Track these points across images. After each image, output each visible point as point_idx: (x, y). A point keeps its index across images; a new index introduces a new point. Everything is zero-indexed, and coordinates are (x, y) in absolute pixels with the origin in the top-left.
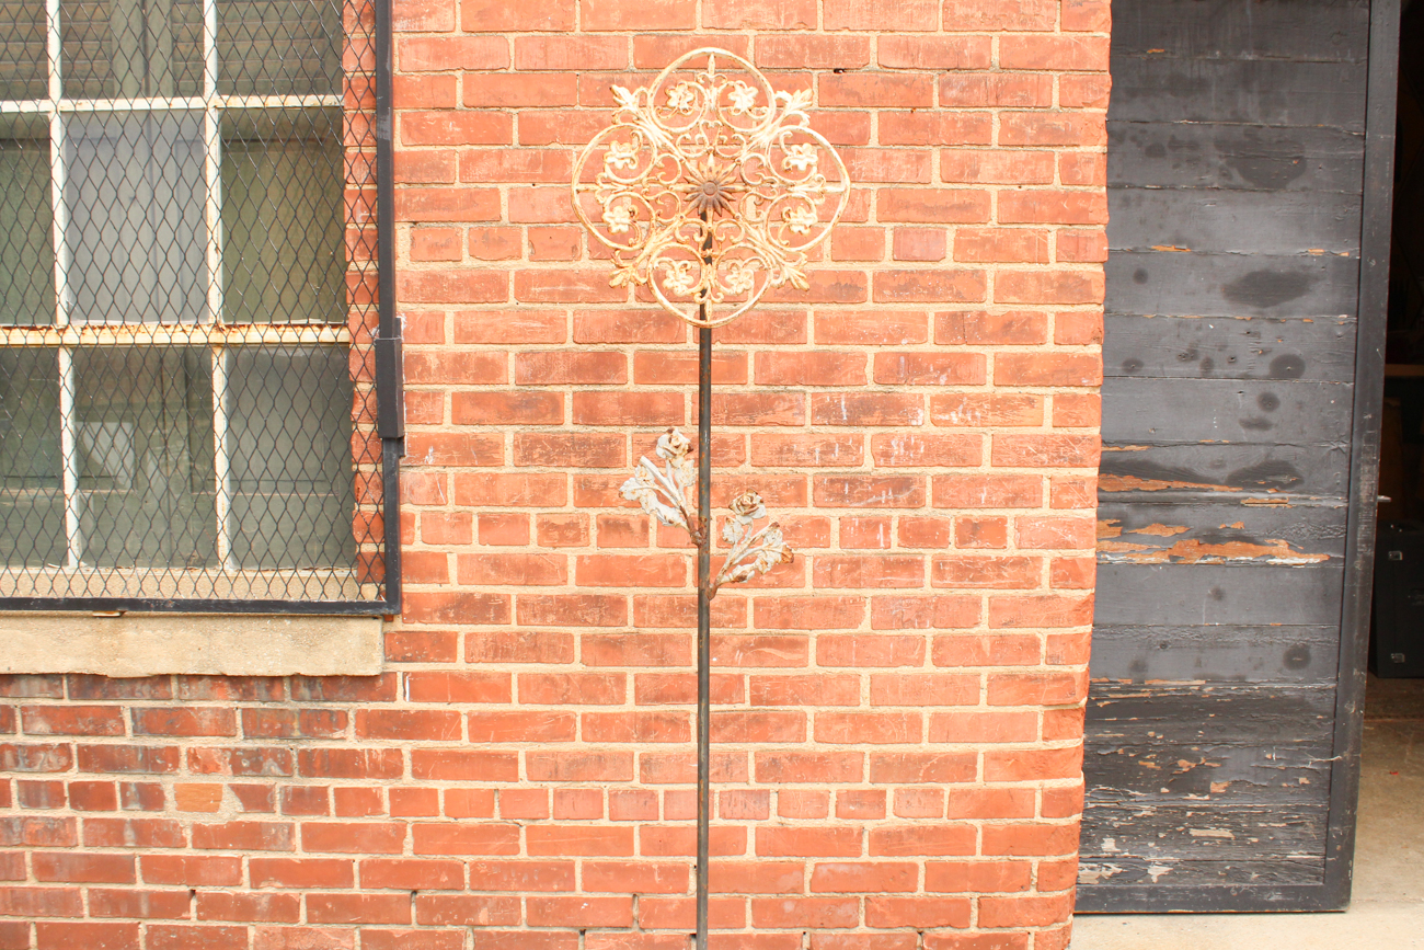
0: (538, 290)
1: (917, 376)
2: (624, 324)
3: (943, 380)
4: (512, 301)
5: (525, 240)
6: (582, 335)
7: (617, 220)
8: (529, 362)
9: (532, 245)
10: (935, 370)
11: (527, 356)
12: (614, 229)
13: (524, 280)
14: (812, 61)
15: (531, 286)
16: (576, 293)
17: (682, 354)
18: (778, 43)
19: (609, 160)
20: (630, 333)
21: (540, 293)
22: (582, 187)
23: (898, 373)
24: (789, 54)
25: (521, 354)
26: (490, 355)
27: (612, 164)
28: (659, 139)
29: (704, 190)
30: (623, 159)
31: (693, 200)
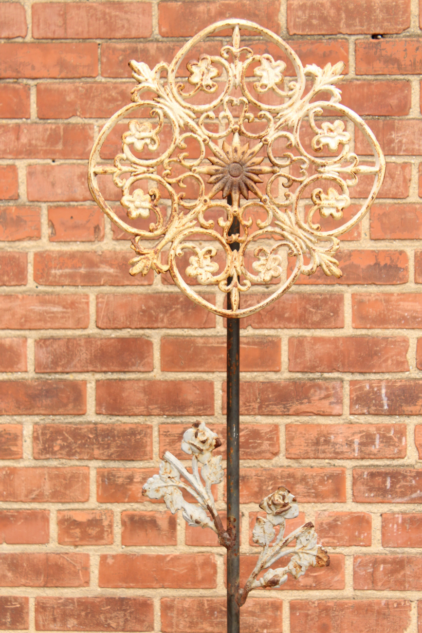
0: (58, 272)
2: (149, 308)
4: (31, 283)
5: (44, 220)
6: (105, 320)
7: (137, 203)
8: (50, 349)
9: (52, 225)
11: (47, 343)
12: (134, 214)
13: (44, 261)
14: (348, 26)
15: (51, 268)
16: (99, 276)
17: (211, 340)
18: (312, 7)
19: (129, 140)
20: (157, 318)
21: (61, 276)
22: (99, 169)
24: (324, 19)
25: (41, 339)
26: (7, 342)
27: (131, 146)
28: (181, 117)
29: (229, 172)
30: (142, 139)
31: (218, 182)
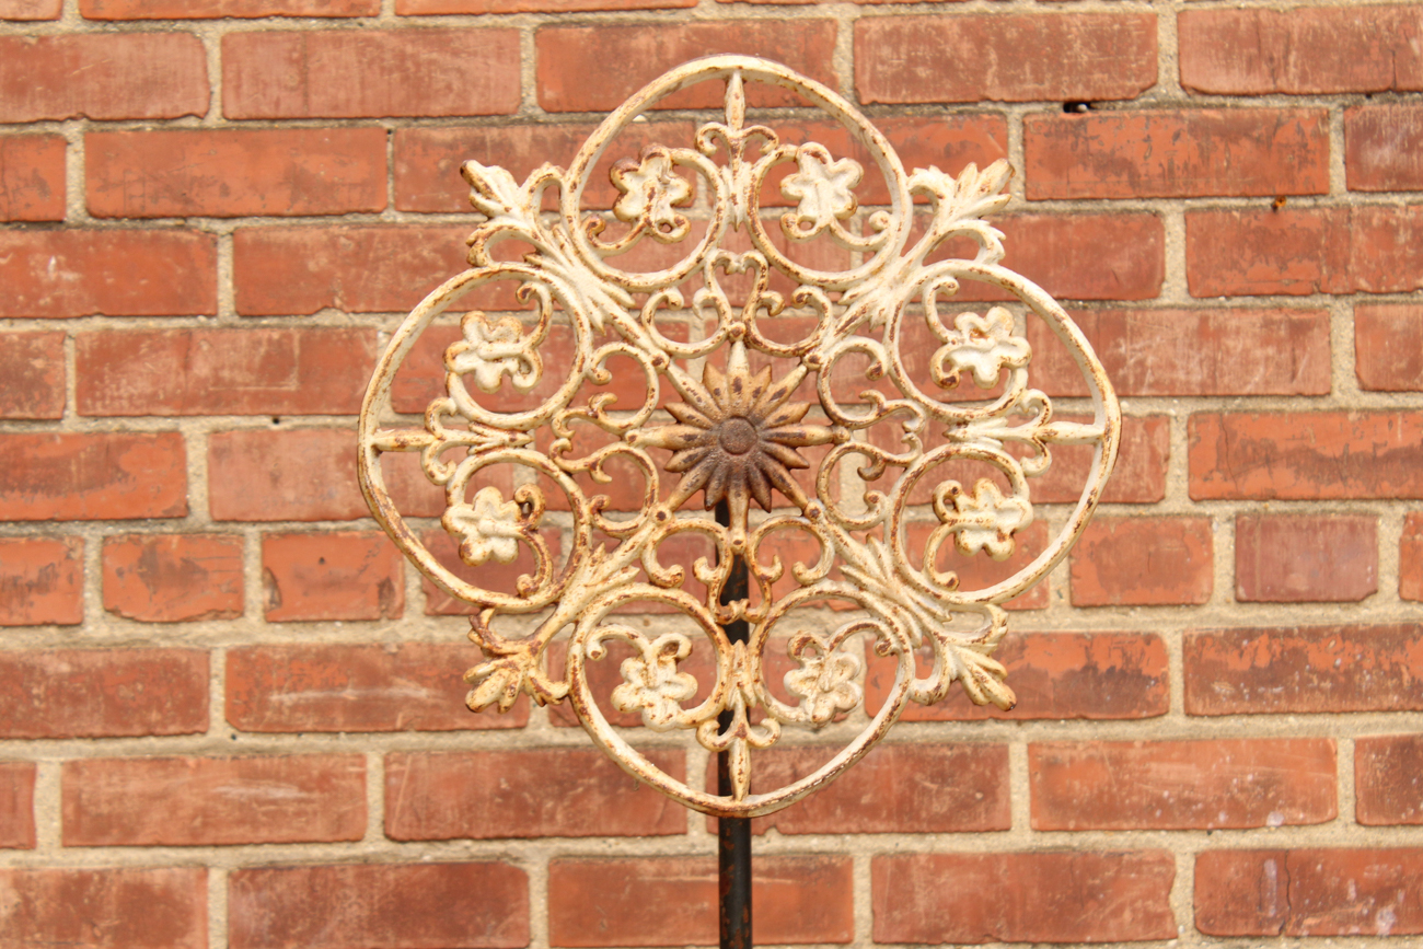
0: (289, 699)
1: (1313, 912)
2: (518, 786)
3: (1383, 924)
4: (219, 728)
5: (253, 569)
6: (407, 818)
7: (486, 524)
8: (266, 893)
9: (271, 580)
10: (1362, 895)
11: (261, 878)
12: (478, 552)
13: (250, 669)
14: (1005, 81)
15: (269, 689)
16: (392, 706)
17: (676, 866)
18: (916, 37)
19: (463, 363)
20: (537, 812)
21: (295, 708)
22: (387, 438)
23: (1261, 905)
24: (945, 65)
25: (243, 871)
26: (158, 878)
27: (469, 378)
28: (596, 304)
29: (722, 441)
30: (498, 360)
31: (692, 467)
